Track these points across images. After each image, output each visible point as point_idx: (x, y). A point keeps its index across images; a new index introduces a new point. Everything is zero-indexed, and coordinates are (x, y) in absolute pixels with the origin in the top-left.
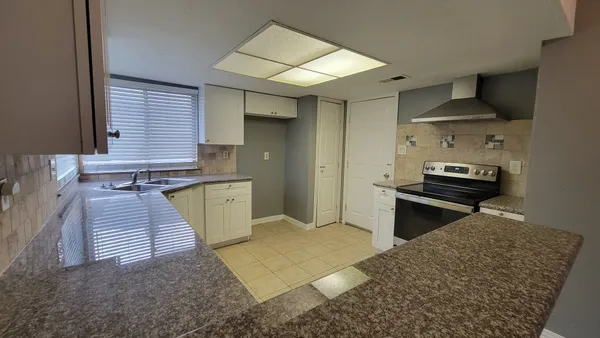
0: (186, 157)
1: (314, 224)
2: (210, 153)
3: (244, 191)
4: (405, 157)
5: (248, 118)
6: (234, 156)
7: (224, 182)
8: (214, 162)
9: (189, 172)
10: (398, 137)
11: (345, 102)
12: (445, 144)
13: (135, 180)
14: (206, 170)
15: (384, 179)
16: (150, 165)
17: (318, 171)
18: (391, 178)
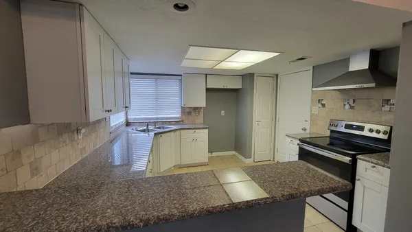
0: (176, 114)
1: (252, 159)
2: (188, 112)
3: (203, 135)
4: (317, 115)
5: (208, 90)
6: (202, 113)
7: (191, 129)
8: (190, 117)
9: (176, 122)
10: (312, 100)
11: (277, 75)
12: (347, 107)
13: (148, 126)
14: (186, 122)
15: (303, 132)
16: (157, 118)
17: (255, 124)
18: (308, 131)
